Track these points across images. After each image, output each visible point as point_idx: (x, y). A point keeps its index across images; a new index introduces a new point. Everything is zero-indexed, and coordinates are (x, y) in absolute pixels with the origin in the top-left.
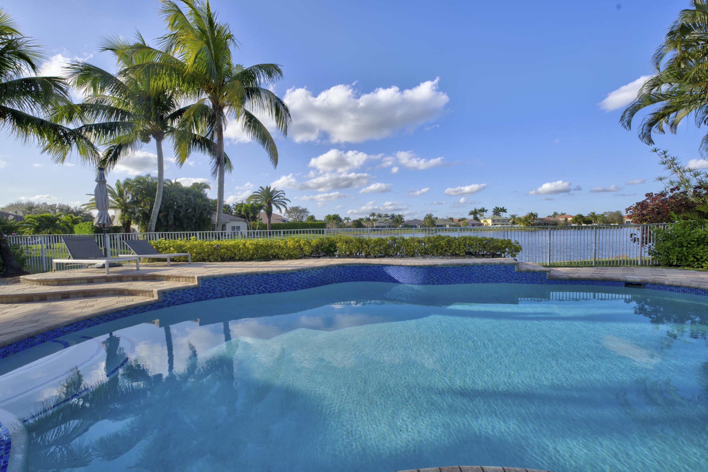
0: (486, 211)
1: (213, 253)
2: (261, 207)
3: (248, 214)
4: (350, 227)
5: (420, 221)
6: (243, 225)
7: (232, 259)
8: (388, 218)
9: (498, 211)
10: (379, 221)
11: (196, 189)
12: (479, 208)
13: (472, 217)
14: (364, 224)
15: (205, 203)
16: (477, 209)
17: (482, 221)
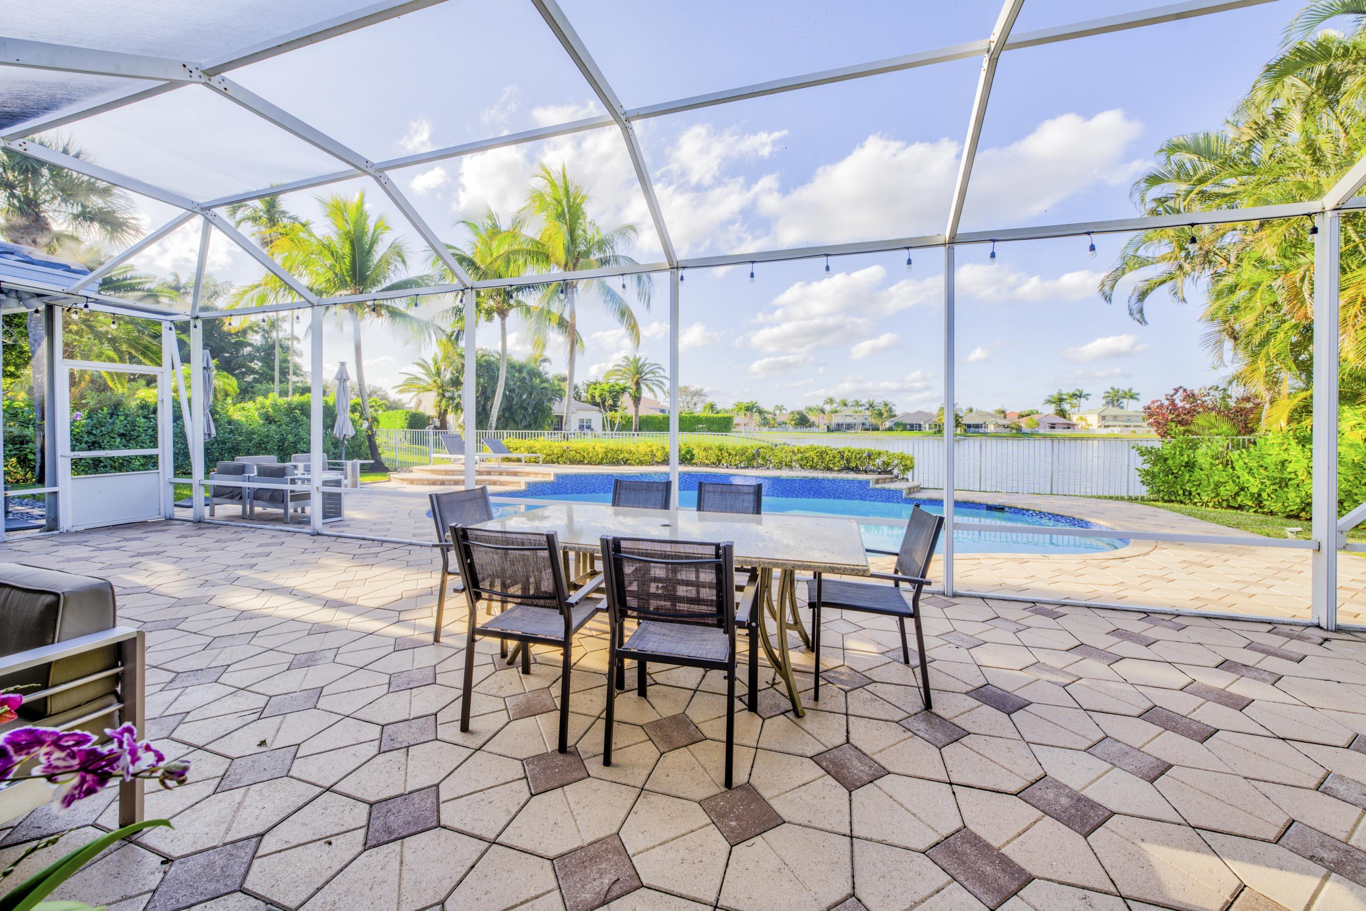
0: (1086, 396)
1: (562, 456)
2: (624, 390)
3: (604, 401)
4: (782, 424)
5: (929, 415)
6: (596, 417)
7: (581, 462)
8: (860, 409)
9: (1115, 398)
10: (843, 413)
11: (533, 364)
12: (1067, 390)
13: (1051, 409)
14: (812, 417)
15: (545, 385)
16: (1064, 392)
17: (1074, 419)
